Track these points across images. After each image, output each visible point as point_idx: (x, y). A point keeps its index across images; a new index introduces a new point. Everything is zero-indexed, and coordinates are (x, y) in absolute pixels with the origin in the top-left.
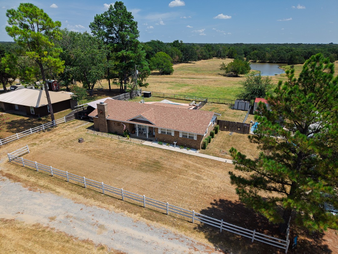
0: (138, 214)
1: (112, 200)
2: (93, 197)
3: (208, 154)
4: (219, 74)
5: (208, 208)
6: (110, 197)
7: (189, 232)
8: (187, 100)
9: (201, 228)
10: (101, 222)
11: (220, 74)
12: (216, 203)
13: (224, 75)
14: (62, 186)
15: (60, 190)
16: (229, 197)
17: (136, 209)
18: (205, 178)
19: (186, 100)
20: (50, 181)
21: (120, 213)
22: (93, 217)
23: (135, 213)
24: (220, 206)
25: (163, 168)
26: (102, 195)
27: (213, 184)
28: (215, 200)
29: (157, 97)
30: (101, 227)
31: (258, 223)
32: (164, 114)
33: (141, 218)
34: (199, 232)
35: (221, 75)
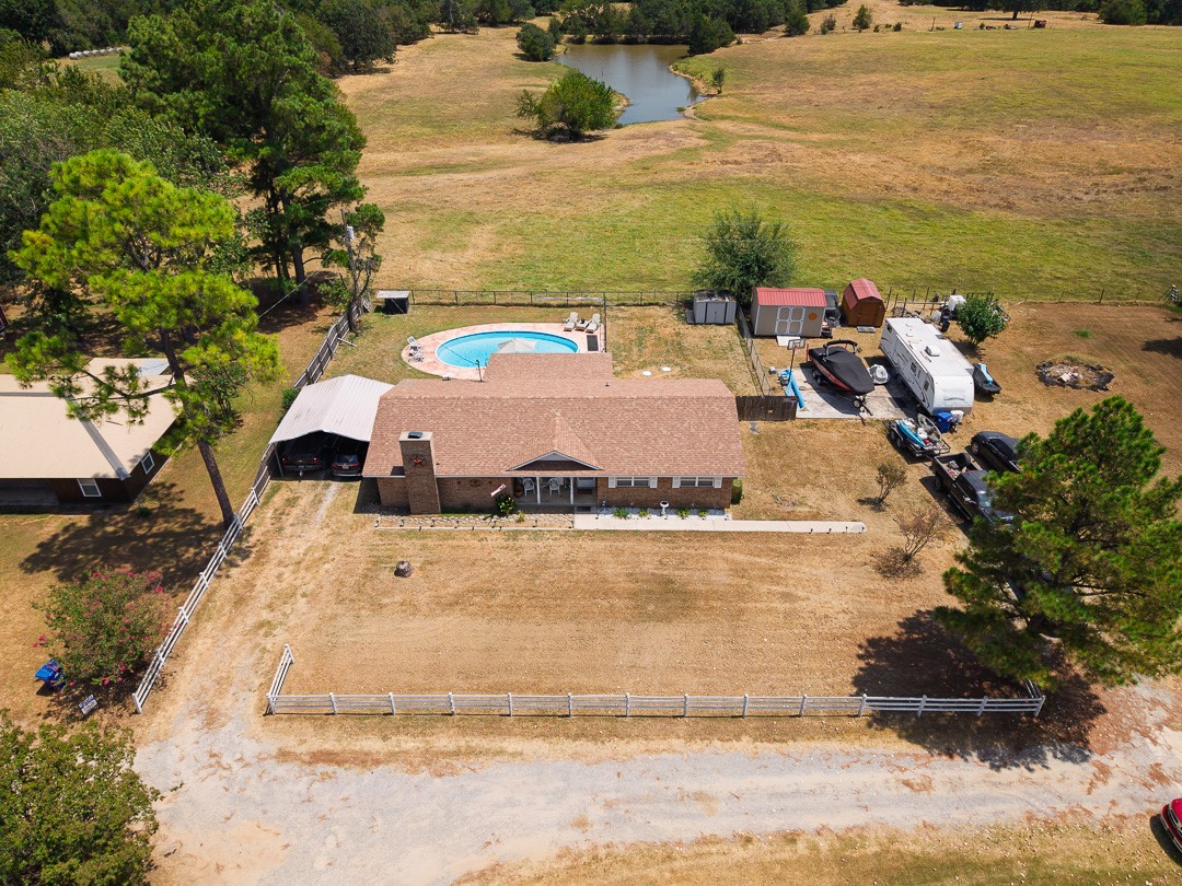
0: (745, 739)
1: (659, 724)
2: (613, 734)
3: (754, 515)
4: (517, 132)
5: (861, 669)
6: (650, 721)
7: (865, 738)
8: (541, 306)
9: (881, 720)
10: (692, 786)
11: (521, 133)
12: (867, 651)
13: (537, 136)
14: (509, 733)
15: (513, 746)
16: (880, 629)
17: (732, 726)
18: (800, 593)
19: (536, 305)
20: (463, 730)
21: (707, 751)
22: (663, 784)
23: (738, 737)
24: (878, 656)
25: (695, 595)
26: (627, 719)
27: (829, 605)
28: (860, 646)
29: (431, 304)
30: (700, 797)
31: (963, 671)
32: (603, 425)
33: (757, 743)
34: (882, 730)
35: (527, 134)
